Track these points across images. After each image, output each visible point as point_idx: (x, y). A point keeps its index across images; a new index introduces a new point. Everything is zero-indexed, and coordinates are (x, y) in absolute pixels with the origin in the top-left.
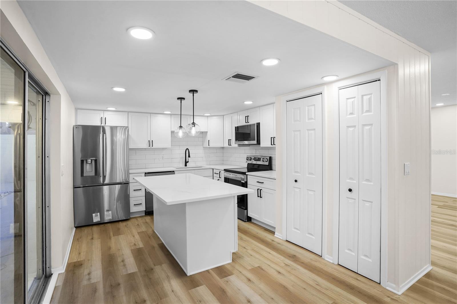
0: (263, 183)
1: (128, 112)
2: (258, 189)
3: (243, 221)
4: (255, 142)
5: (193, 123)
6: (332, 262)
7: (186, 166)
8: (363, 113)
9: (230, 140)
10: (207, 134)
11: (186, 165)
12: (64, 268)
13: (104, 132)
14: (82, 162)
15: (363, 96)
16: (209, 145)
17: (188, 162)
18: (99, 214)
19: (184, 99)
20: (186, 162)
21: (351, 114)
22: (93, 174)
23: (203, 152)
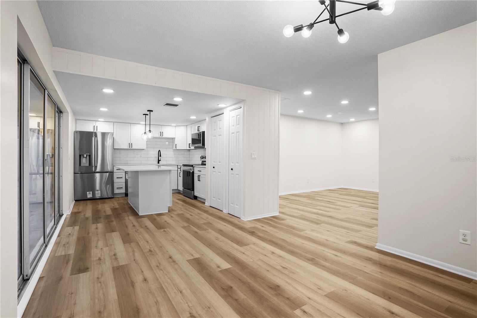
0: (201, 171)
1: (114, 122)
2: (198, 176)
3: (191, 199)
4: (201, 145)
5: (150, 130)
6: (225, 212)
8: (237, 126)
9: (190, 144)
10: (175, 139)
11: (158, 163)
12: (70, 212)
13: (96, 136)
14: (80, 156)
15: (237, 116)
16: (176, 148)
17: (160, 160)
18: (91, 192)
21: (233, 126)
22: (87, 165)
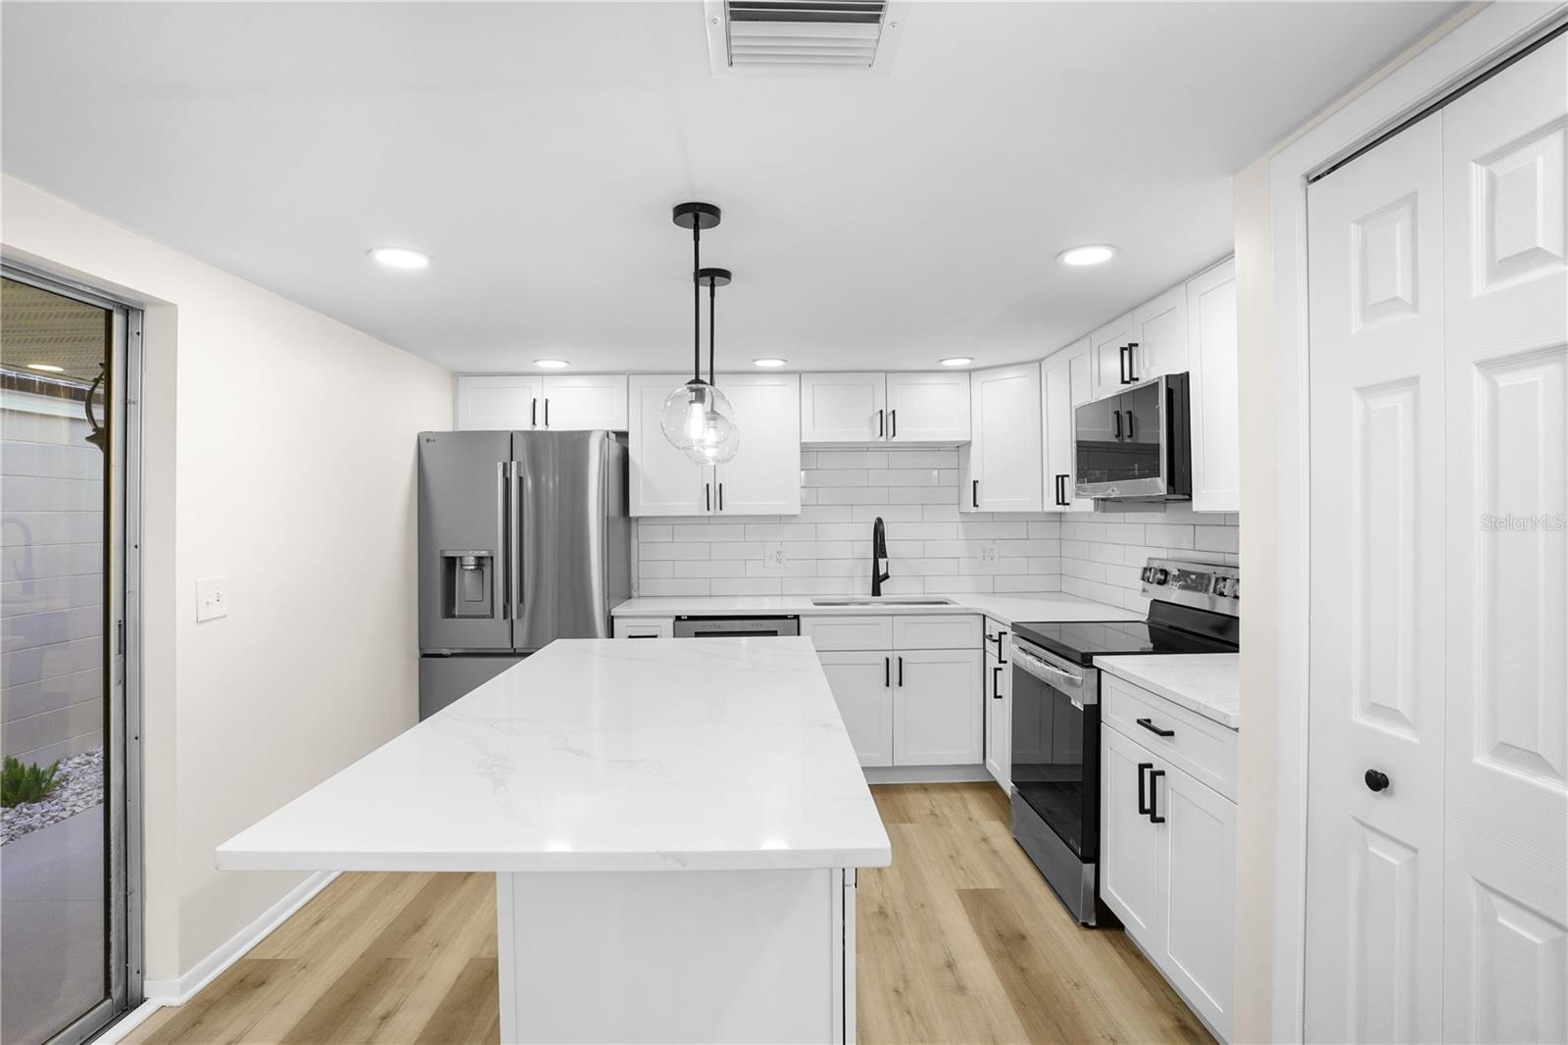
0: (1171, 734)
1: (629, 374)
2: (1142, 767)
3: (1076, 912)
4: (1161, 484)
7: (879, 595)
9: (1063, 477)
10: (969, 450)
11: (876, 591)
16: (975, 505)
17: (886, 576)
20: (878, 579)
22: (485, 607)
23: (961, 535)
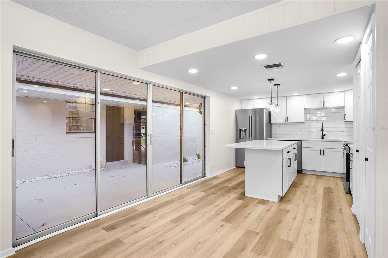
0: (352, 154)
5: (271, 102)
7: (323, 139)
14: (240, 130)
19: (279, 85)
20: (323, 135)
22: (246, 137)
23: (345, 127)
